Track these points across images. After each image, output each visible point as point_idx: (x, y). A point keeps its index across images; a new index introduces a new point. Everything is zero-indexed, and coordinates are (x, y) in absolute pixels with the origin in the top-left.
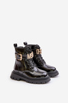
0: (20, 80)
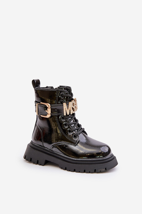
0: (46, 163)
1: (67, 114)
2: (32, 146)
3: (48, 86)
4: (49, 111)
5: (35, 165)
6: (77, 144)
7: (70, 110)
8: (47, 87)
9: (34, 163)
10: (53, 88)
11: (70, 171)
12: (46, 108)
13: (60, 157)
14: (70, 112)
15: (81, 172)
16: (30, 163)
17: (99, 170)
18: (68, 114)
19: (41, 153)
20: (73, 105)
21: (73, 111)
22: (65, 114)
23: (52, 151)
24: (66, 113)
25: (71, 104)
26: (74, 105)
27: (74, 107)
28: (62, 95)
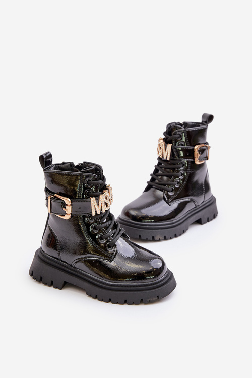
1: (96, 213)
2: (42, 257)
3: (66, 162)
4: (69, 210)
5: (47, 288)
6: (113, 259)
7: (101, 207)
8: (64, 163)
9: (46, 284)
10: (73, 165)
11: (102, 301)
12: (64, 205)
13: (86, 278)
14: (101, 210)
15: (120, 304)
16: (40, 283)
17: (148, 300)
18: (99, 213)
19: (57, 270)
20: (106, 198)
21: (107, 206)
22: (94, 214)
23: (74, 267)
24: (96, 211)
25: (102, 197)
26: (108, 198)
27: (107, 201)
28: (89, 182)
